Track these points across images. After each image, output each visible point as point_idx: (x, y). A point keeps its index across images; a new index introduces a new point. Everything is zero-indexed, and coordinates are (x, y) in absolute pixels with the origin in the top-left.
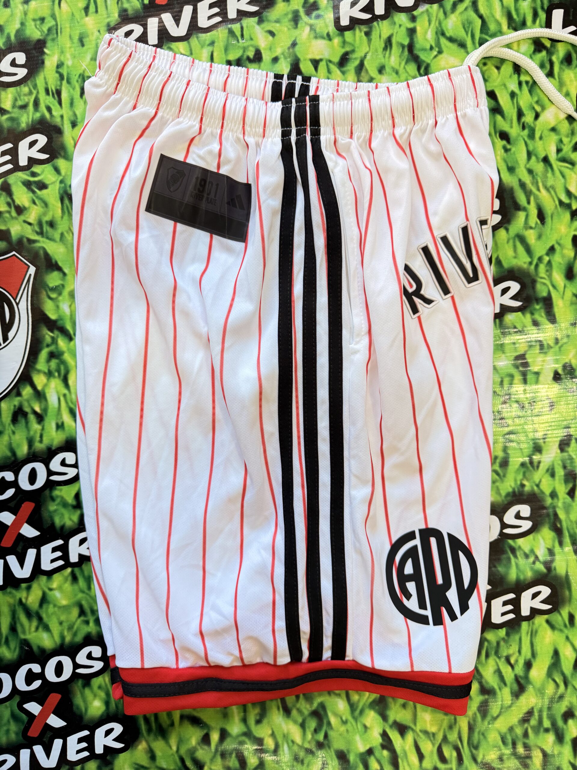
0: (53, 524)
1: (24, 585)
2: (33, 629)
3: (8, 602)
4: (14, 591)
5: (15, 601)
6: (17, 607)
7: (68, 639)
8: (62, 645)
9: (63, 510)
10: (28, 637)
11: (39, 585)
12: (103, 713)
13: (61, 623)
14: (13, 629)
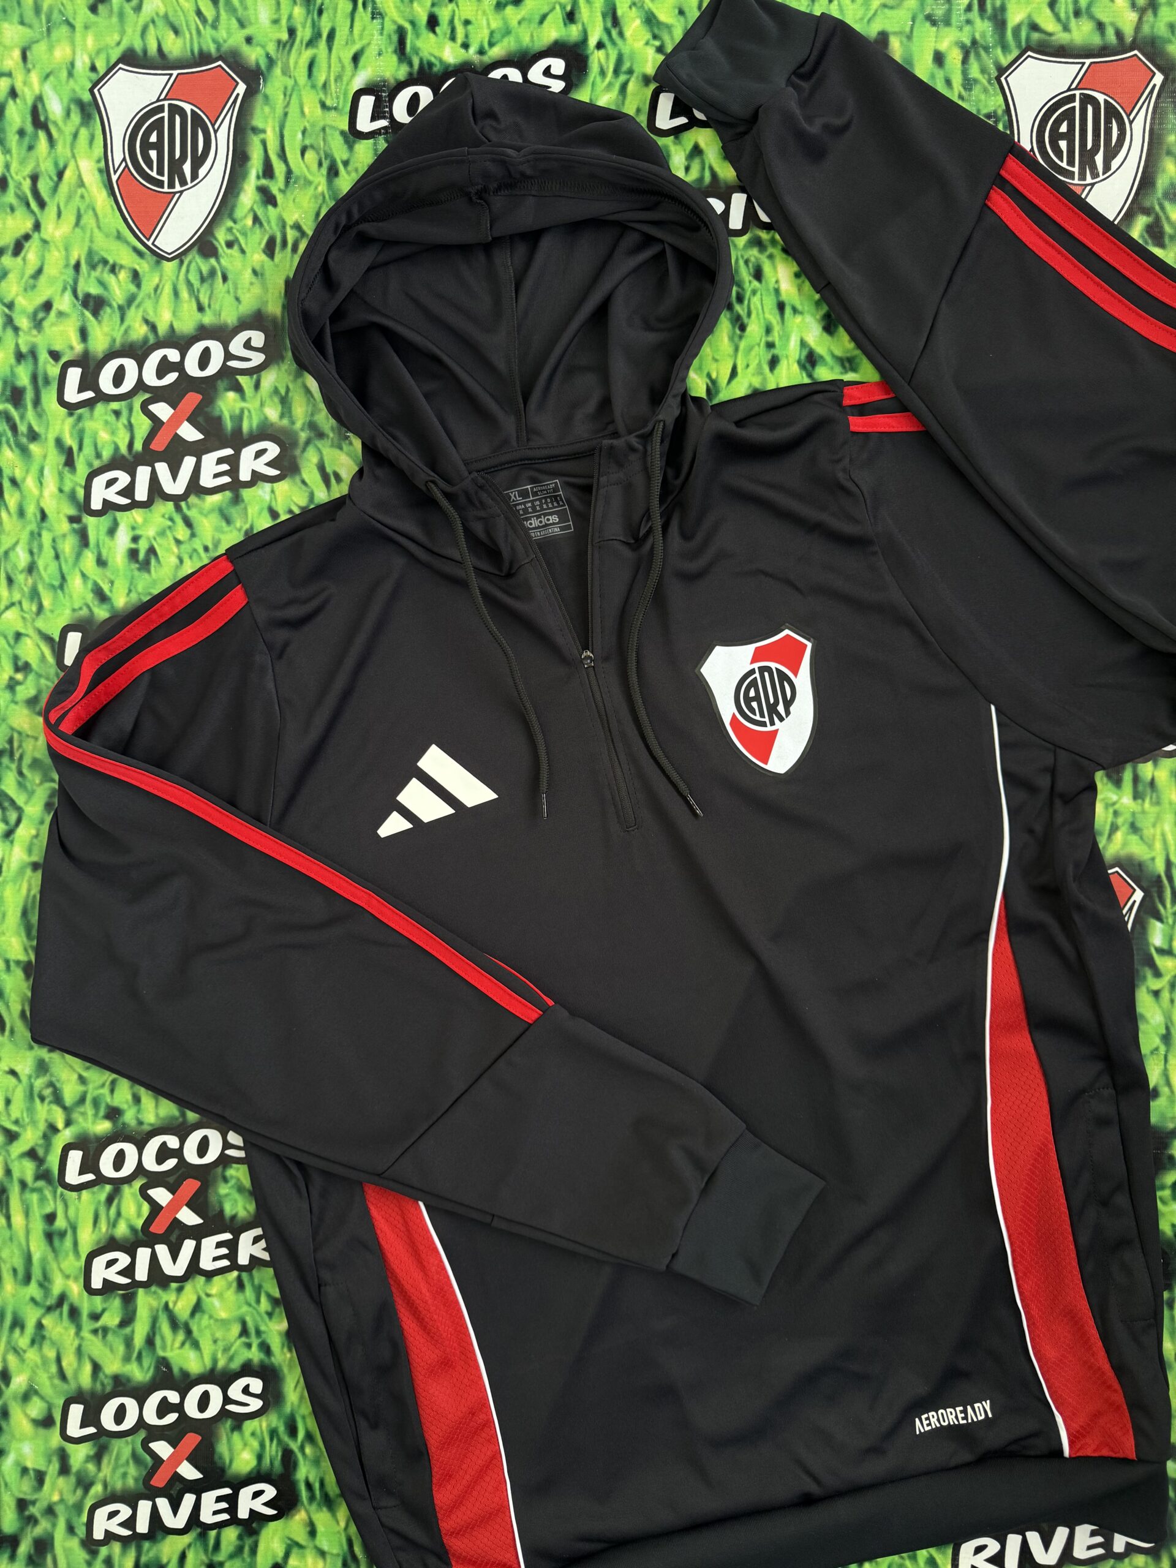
0: (221, 1211)
1: (174, 1285)
2: (177, 1344)
3: (150, 1305)
4: (160, 1291)
5: (159, 1304)
6: (160, 1313)
7: (221, 1363)
8: (213, 1370)
9: (237, 1196)
10: (168, 1354)
11: (194, 1287)
12: (253, 1469)
13: (215, 1341)
14: (150, 1342)
